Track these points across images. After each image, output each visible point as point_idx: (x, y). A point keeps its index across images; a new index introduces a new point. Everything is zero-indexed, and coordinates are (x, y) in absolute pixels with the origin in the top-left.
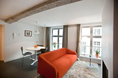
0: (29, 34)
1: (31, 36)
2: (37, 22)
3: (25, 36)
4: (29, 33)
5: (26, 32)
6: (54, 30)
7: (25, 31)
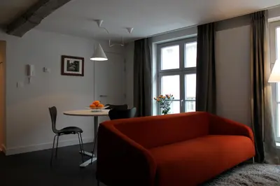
0: (77, 70)
1: (82, 75)
2: (98, 21)
3: (63, 73)
4: (76, 64)
5: (66, 60)
6: (164, 51)
7: (63, 57)
